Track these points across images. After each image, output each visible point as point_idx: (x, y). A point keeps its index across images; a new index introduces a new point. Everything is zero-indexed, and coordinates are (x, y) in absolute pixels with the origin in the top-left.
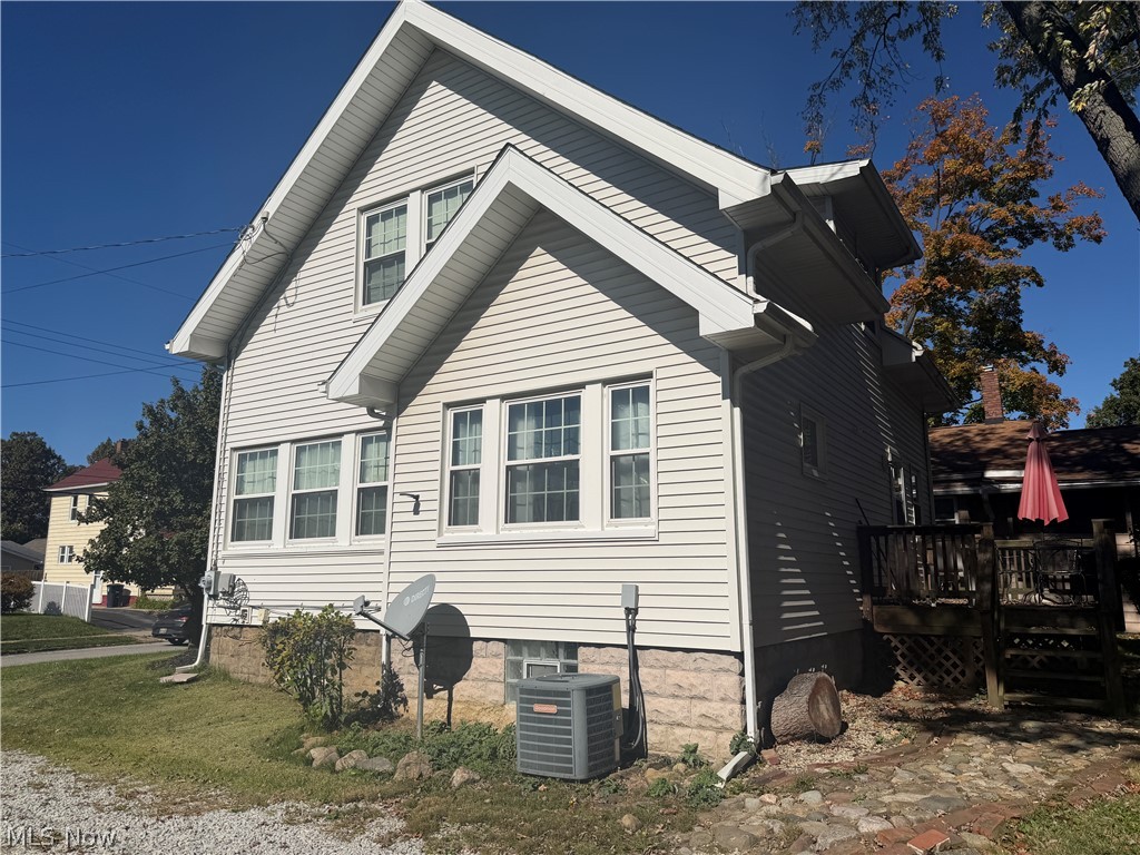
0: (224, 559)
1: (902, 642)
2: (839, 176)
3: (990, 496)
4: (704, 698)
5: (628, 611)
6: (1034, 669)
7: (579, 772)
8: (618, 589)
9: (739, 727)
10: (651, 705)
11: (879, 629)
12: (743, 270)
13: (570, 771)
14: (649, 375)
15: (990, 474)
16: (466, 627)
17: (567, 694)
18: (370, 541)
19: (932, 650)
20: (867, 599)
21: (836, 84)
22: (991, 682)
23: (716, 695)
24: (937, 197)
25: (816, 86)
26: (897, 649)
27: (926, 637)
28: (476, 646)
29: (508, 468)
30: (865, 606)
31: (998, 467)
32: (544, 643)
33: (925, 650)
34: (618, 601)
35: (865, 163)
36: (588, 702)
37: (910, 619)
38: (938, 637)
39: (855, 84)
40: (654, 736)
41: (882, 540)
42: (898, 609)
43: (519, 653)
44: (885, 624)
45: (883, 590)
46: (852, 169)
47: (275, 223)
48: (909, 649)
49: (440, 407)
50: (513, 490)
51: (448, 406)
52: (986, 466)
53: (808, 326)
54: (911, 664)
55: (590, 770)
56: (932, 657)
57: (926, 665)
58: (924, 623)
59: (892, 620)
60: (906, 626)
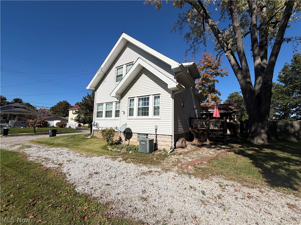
0: (96, 120)
2: (189, 64)
3: (209, 113)
5: (156, 129)
6: (214, 138)
7: (148, 152)
8: (154, 126)
9: (171, 146)
10: (159, 143)
11: (192, 132)
12: (175, 78)
13: (147, 152)
14: (160, 94)
15: (209, 110)
16: (131, 131)
17: (146, 141)
18: (117, 118)
21: (190, 50)
22: (208, 140)
23: (168, 141)
24: (204, 68)
25: (186, 50)
26: (194, 135)
27: (199, 134)
28: (133, 134)
29: (138, 108)
30: (190, 129)
31: (210, 109)
32: (143, 134)
33: (198, 135)
34: (154, 128)
35: (193, 62)
36: (149, 142)
37: (196, 131)
39: (192, 50)
40: (159, 147)
41: (193, 119)
42: (195, 129)
43: (139, 135)
44: (193, 132)
45: (193, 127)
46: (192, 63)
47: (103, 69)
48: (196, 135)
49: (128, 98)
50: (139, 111)
51: (129, 98)
52: (208, 109)
53: (184, 87)
54: (196, 137)
55: (150, 152)
56: (199, 136)
57: (198, 137)
58: (198, 131)
59: (194, 131)
60: (196, 132)
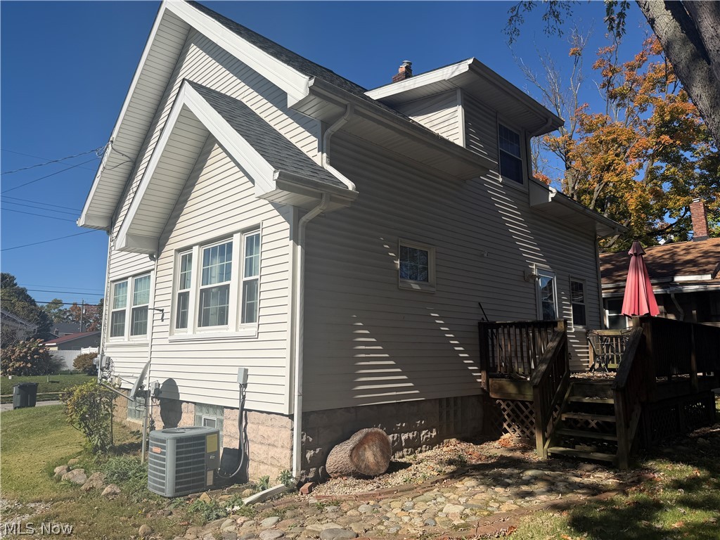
0: (107, 347)
1: (508, 405)
2: (457, 73)
4: (274, 445)
5: (241, 386)
11: (493, 396)
12: (321, 149)
15: (678, 278)
16: (178, 394)
18: (139, 339)
19: (526, 412)
20: (483, 374)
22: (539, 440)
23: (280, 444)
26: (504, 410)
27: (523, 402)
28: (184, 405)
29: (202, 290)
30: (481, 378)
32: (210, 405)
33: (522, 412)
34: (235, 378)
36: (178, 447)
37: (511, 389)
38: (531, 403)
40: (255, 471)
42: (504, 381)
43: (201, 411)
44: (496, 392)
45: (495, 369)
46: (464, 67)
48: (512, 410)
49: (173, 252)
51: (179, 251)
54: (513, 421)
55: (177, 491)
56: (527, 417)
57: (522, 422)
58: (520, 392)
59: (500, 389)
60: (509, 394)
